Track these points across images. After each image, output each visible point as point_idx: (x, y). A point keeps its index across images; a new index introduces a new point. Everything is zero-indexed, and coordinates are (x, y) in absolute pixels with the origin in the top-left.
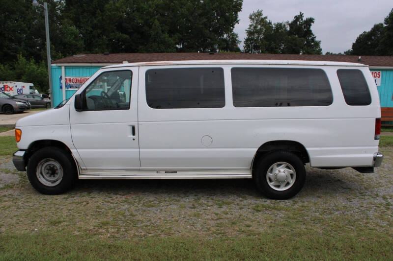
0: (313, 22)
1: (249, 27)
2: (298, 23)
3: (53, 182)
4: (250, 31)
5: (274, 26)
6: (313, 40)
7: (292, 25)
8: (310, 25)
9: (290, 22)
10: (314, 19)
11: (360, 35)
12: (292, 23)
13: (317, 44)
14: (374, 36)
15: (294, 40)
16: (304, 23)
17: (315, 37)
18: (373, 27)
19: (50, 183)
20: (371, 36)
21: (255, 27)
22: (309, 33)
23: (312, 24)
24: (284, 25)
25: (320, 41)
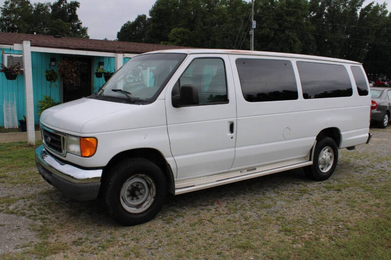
0: (78, 7)
1: (4, 4)
2: (62, 6)
3: (138, 206)
4: (6, 9)
5: (34, 6)
6: (79, 26)
7: (55, 7)
8: (75, 10)
9: (52, 4)
10: (79, 3)
11: (124, 25)
12: (54, 5)
13: (84, 31)
14: (138, 26)
15: (59, 24)
16: (68, 7)
17: (81, 23)
18: (137, 17)
19: (135, 209)
20: (136, 26)
21: (12, 5)
22: (75, 17)
23: (77, 8)
24: (47, 7)
25: (87, 28)
